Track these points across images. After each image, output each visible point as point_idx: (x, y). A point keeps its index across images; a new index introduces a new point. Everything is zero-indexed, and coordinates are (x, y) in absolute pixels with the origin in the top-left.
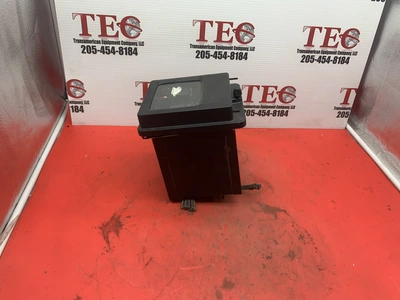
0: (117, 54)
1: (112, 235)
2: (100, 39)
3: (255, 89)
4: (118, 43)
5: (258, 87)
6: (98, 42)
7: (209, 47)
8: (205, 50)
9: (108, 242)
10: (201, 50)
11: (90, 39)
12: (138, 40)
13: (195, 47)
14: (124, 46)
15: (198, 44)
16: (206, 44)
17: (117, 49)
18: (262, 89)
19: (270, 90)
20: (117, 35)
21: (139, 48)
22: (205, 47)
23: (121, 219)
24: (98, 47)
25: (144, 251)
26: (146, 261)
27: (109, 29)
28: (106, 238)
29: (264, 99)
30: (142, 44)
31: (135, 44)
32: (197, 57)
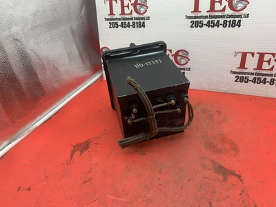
0: (131, 27)
1: (78, 153)
2: (120, 17)
3: (249, 56)
4: (131, 19)
5: (253, 54)
6: (119, 19)
7: (202, 17)
8: (199, 20)
9: (72, 158)
10: (195, 20)
11: (115, 17)
12: (146, 15)
13: (190, 18)
14: (136, 21)
15: (192, 15)
16: (199, 14)
17: (131, 24)
18: (257, 56)
19: (267, 58)
20: (131, 13)
21: (146, 22)
22: (199, 17)
23: (90, 144)
24: (119, 22)
25: (89, 172)
26: (86, 179)
27: (126, 9)
28: (73, 154)
29: (260, 66)
30: (148, 18)
31: (143, 19)
32: (192, 27)
